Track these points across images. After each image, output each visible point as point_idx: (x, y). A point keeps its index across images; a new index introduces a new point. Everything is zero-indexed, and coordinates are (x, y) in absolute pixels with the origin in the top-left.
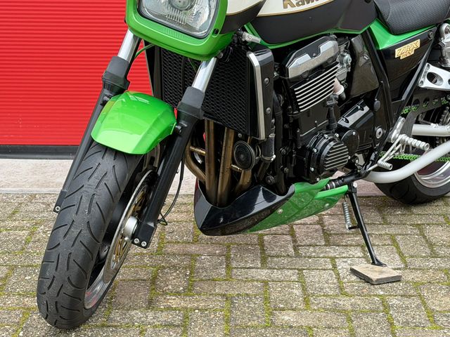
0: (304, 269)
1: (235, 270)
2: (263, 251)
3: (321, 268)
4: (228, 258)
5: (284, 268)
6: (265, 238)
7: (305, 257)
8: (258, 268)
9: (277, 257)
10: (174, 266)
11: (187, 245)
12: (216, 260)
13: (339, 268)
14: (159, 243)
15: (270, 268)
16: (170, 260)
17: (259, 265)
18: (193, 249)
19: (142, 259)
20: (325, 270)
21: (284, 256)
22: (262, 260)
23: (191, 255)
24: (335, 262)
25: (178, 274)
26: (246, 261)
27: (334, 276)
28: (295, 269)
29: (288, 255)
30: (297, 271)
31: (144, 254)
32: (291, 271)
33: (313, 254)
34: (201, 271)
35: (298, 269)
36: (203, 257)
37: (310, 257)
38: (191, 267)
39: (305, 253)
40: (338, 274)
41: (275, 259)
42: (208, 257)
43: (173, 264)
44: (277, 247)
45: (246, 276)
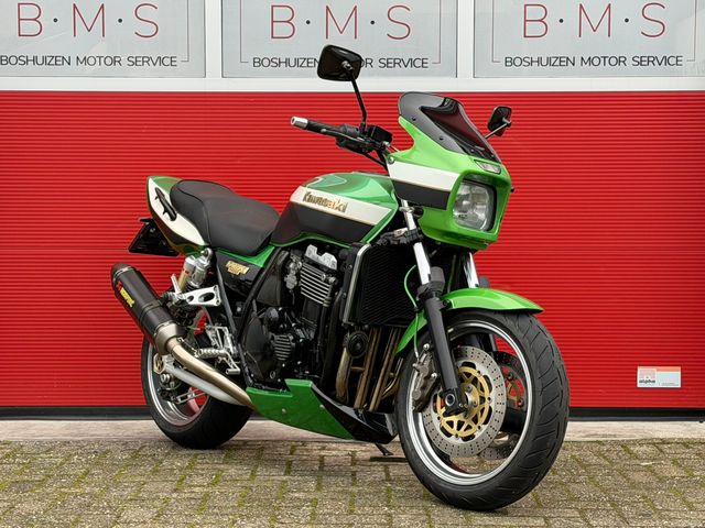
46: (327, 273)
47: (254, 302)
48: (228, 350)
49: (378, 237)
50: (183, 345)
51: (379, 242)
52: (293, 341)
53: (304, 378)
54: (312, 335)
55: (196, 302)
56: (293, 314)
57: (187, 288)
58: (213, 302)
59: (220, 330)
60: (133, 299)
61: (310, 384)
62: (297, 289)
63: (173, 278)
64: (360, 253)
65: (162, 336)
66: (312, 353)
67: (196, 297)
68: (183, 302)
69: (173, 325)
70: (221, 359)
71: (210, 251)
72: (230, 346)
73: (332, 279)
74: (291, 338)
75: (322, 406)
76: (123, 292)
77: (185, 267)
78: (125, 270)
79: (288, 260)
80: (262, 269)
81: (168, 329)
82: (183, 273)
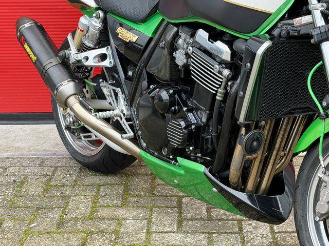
0: (214, 233)
1: (154, 235)
2: (180, 213)
3: (228, 231)
4: (149, 222)
5: (196, 232)
6: (184, 200)
7: (216, 220)
8: (174, 232)
9: (192, 220)
10: (102, 232)
11: (116, 210)
12: (139, 224)
13: (245, 231)
14: (92, 208)
15: (184, 232)
16: (99, 225)
17: (175, 230)
18: (120, 213)
19: (75, 225)
20: (232, 233)
21: (197, 219)
22: (178, 224)
23: (118, 219)
24: (242, 225)
25: (104, 241)
26: (164, 225)
27: (240, 241)
28: (206, 233)
29: (201, 218)
30: (207, 235)
31: (78, 218)
32: (202, 235)
33: (224, 217)
34: (124, 236)
35: (208, 233)
36: (128, 221)
37: (220, 220)
38: (116, 232)
39: (216, 216)
40: (244, 238)
41: (190, 223)
42: (133, 221)
43: (101, 229)
44: (192, 209)
45: (163, 241)
46: (220, 63)
47: (144, 71)
48: (122, 111)
49: (275, 26)
50: (81, 103)
51: (276, 33)
52: (185, 128)
53: (195, 161)
54: (204, 120)
55: (91, 63)
56: (184, 96)
57: (82, 48)
58: (106, 63)
59: (114, 91)
60: (35, 55)
61: (202, 168)
62: (186, 67)
63: (69, 37)
64: (260, 51)
65: (61, 94)
66: (203, 138)
67: (91, 58)
68: (79, 61)
69: (72, 84)
70: (116, 118)
71: (101, 13)
72: (124, 108)
73: (226, 72)
74: (183, 124)
75: (214, 189)
76: (26, 46)
77: (80, 26)
78: (27, 25)
79: (176, 36)
80: (151, 39)
81: (67, 87)
82: (78, 31)
